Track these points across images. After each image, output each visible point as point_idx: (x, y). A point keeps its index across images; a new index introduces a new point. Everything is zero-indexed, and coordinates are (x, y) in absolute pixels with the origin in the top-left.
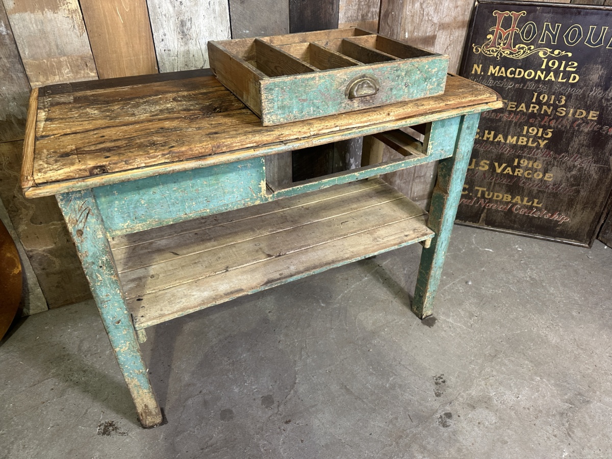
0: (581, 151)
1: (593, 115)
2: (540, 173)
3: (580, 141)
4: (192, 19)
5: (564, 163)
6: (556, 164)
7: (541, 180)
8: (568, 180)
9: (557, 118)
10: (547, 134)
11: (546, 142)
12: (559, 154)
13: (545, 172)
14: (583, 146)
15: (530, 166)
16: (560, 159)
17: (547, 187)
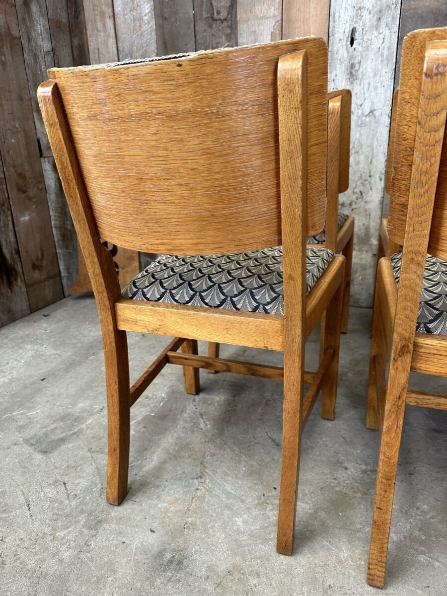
4: (362, 63)
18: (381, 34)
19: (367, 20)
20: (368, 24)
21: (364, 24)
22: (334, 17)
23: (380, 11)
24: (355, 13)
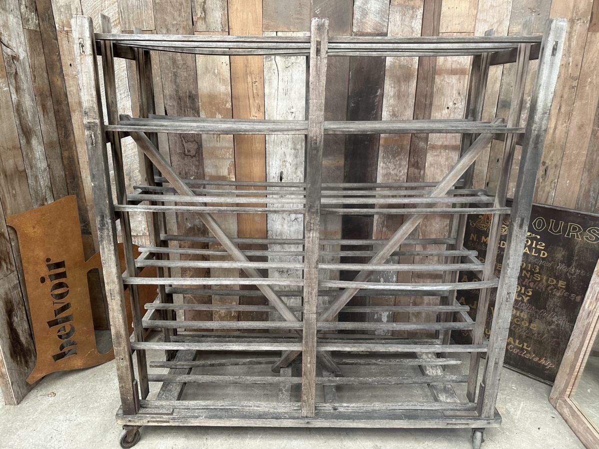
0: (556, 310)
1: (561, 284)
2: (526, 322)
3: (554, 302)
5: (544, 317)
6: (537, 317)
7: (528, 328)
8: (549, 332)
9: (535, 282)
10: (528, 292)
11: (528, 298)
12: (540, 310)
13: (530, 322)
14: (557, 306)
15: (518, 314)
16: (541, 313)
17: (533, 334)
18: (298, 176)
19: (289, 169)
20: (290, 170)
21: (288, 170)
22: (269, 164)
23: (297, 164)
24: (281, 163)
